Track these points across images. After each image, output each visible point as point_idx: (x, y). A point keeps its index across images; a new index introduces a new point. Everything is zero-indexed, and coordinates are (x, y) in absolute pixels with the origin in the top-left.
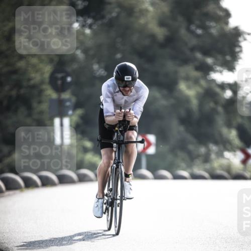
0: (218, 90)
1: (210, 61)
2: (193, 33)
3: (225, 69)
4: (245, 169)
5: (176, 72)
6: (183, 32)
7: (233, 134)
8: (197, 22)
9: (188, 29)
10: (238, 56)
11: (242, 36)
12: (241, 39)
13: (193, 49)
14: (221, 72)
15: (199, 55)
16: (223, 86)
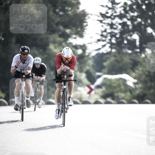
1: (68, 31)
2: (57, 13)
3: (78, 37)
5: (48, 38)
6: (51, 13)
8: (60, 8)
9: (54, 12)
11: (87, 16)
12: (87, 18)
13: (57, 24)
14: (75, 38)
15: (61, 28)
16: (76, 47)
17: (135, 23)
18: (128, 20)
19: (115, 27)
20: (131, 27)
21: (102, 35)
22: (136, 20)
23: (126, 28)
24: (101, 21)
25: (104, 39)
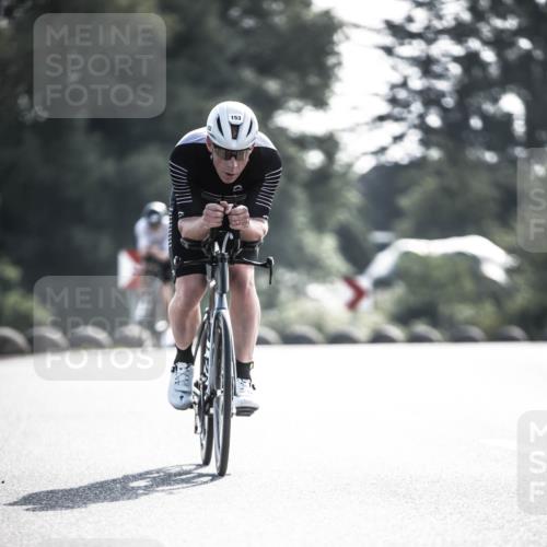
0: (292, 150)
1: (272, 86)
2: (233, 24)
3: (307, 104)
4: (354, 322)
6: (213, 23)
7: (327, 247)
9: (224, 16)
10: (334, 74)
11: (339, 31)
12: (337, 37)
13: (235, 61)
14: (299, 110)
15: (248, 74)
16: (303, 142)
17: (511, 55)
18: (486, 43)
19: (436, 69)
20: (494, 71)
21: (393, 101)
22: (512, 44)
23: (477, 72)
24: (389, 51)
25: (397, 111)
